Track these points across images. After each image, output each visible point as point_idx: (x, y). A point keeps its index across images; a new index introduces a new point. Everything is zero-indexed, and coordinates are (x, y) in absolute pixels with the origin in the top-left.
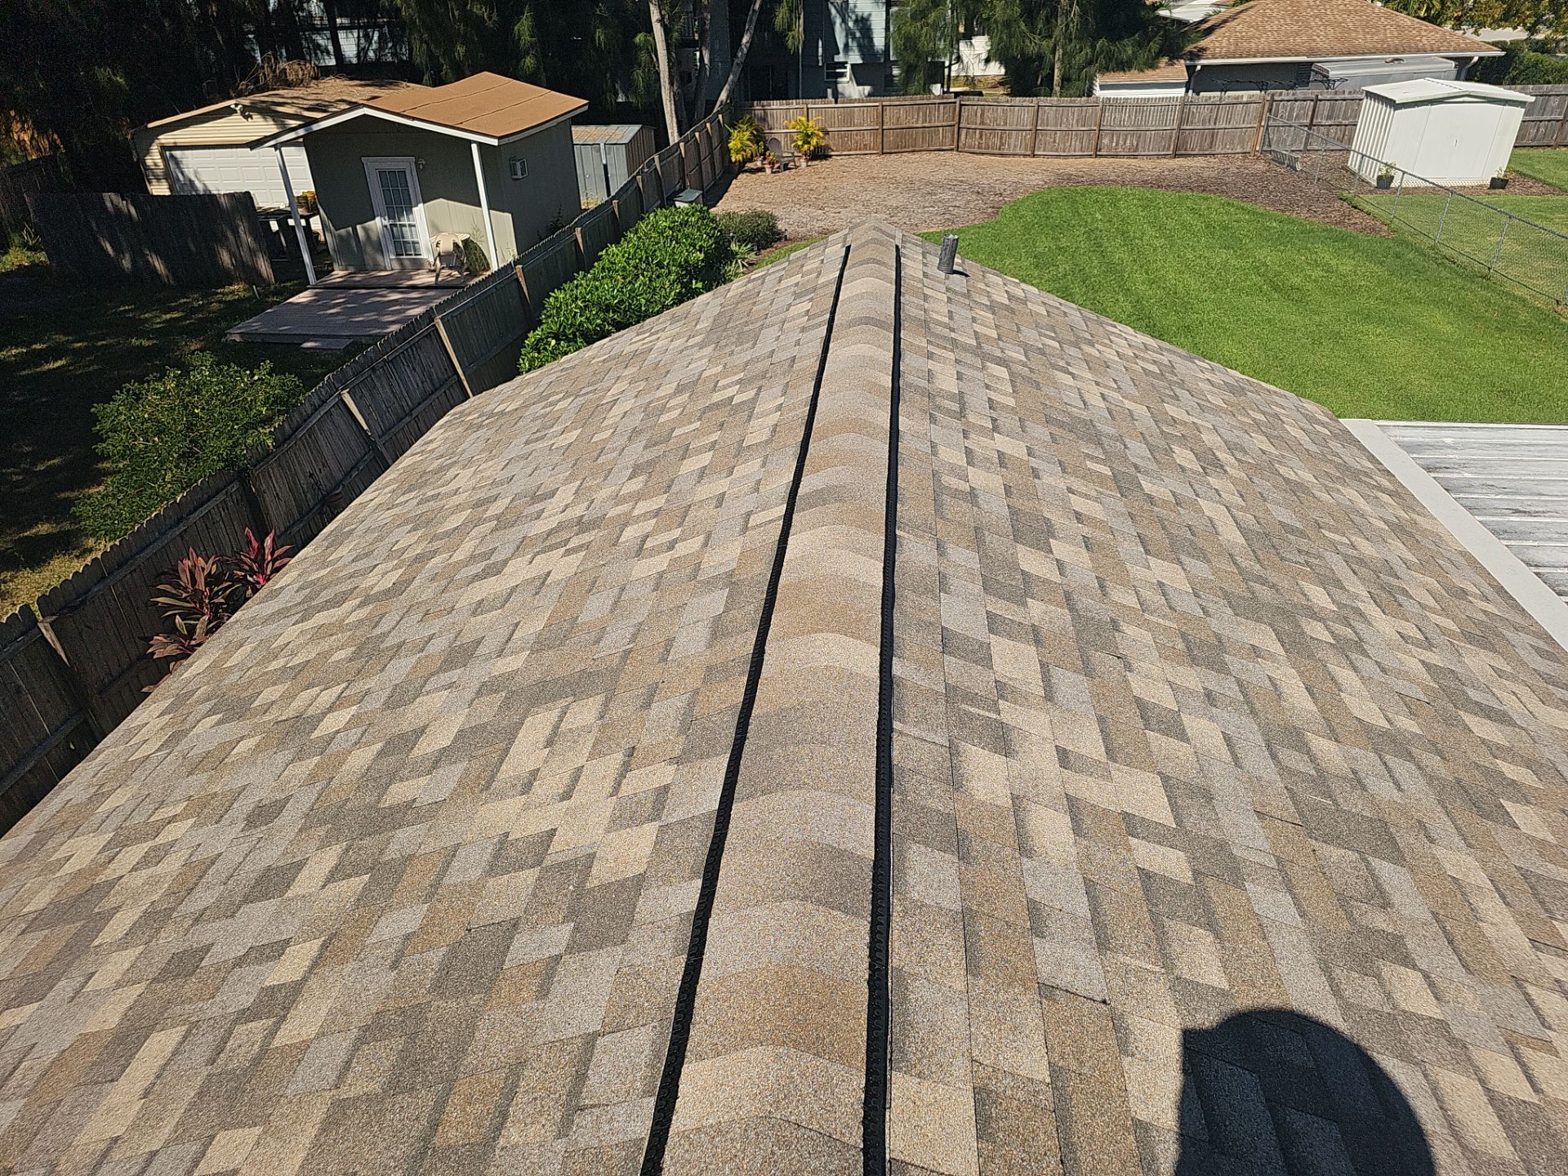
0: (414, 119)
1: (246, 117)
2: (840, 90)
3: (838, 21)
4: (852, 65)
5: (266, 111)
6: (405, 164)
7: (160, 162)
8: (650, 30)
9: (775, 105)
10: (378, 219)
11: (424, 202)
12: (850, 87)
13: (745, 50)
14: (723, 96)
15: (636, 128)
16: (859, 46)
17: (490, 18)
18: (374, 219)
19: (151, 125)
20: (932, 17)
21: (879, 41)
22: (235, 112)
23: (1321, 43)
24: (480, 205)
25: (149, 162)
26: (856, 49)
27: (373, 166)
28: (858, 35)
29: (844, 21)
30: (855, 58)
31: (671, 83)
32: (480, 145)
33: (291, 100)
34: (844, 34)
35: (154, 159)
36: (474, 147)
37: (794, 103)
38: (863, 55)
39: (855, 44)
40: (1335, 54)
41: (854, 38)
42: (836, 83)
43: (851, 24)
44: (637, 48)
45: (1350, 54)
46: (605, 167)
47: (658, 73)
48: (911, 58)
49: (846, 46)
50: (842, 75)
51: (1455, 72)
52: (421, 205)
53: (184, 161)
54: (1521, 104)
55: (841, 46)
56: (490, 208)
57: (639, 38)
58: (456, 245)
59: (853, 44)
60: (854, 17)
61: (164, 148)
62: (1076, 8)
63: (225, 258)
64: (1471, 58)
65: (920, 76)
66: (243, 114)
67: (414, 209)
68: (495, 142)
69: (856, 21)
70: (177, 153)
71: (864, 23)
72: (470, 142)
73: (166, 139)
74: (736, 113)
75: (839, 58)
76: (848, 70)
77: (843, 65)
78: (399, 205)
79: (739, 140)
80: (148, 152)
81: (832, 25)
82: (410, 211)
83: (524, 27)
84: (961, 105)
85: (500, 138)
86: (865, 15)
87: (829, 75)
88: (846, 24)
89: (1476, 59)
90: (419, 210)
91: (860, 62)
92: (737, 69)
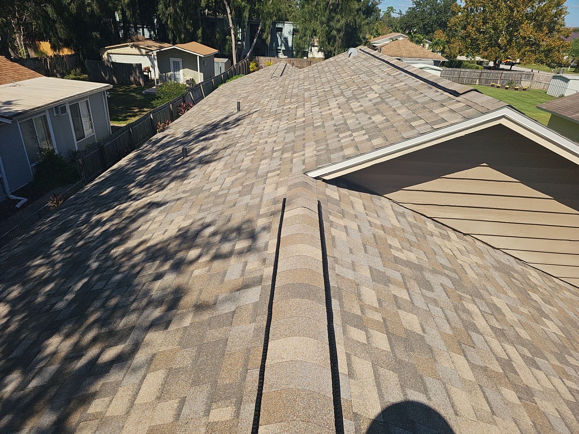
0: (185, 49)
1: (131, 48)
2: (279, 56)
3: (279, 38)
4: (283, 50)
5: (137, 47)
6: (180, 60)
7: (106, 57)
8: (231, 35)
9: (262, 58)
10: (171, 72)
11: (183, 69)
12: (281, 55)
13: (255, 43)
14: (248, 54)
15: (227, 59)
16: (284, 45)
17: (191, 29)
18: (170, 72)
19: (106, 48)
20: (304, 39)
21: (290, 44)
22: (129, 46)
23: (404, 54)
24: (198, 71)
25: (103, 57)
26: (283, 46)
27: (172, 60)
28: (284, 42)
29: (281, 38)
30: (283, 48)
31: (235, 50)
32: (199, 56)
33: (142, 44)
34: (280, 41)
35: (105, 56)
36: (198, 57)
37: (267, 58)
38: (285, 48)
39: (283, 44)
40: (407, 57)
41: (283, 43)
42: (278, 54)
43: (283, 39)
44: (227, 40)
45: (411, 58)
46: (220, 67)
47: (232, 47)
48: (298, 49)
49: (281, 45)
50: (280, 52)
51: (433, 64)
52: (182, 70)
53: (113, 57)
54: (440, 71)
55: (280, 45)
56: (200, 72)
57: (228, 37)
58: (190, 79)
59: (283, 45)
60: (283, 37)
61: (108, 54)
62: (340, 40)
63: (132, 79)
64: (440, 61)
65: (300, 54)
66: (131, 47)
67: (180, 71)
68: (203, 56)
69: (284, 38)
70: (111, 55)
71: (286, 39)
72: (197, 56)
73: (109, 51)
74: (251, 59)
75: (279, 48)
76: (281, 51)
77: (280, 50)
78: (177, 69)
79: (252, 65)
80: (103, 54)
81: (277, 39)
82: (179, 71)
83: (200, 32)
84: (310, 62)
85: (204, 55)
86: (286, 37)
87: (276, 52)
88: (282, 39)
89: (441, 61)
90: (181, 71)
91: (285, 49)
92: (252, 48)
